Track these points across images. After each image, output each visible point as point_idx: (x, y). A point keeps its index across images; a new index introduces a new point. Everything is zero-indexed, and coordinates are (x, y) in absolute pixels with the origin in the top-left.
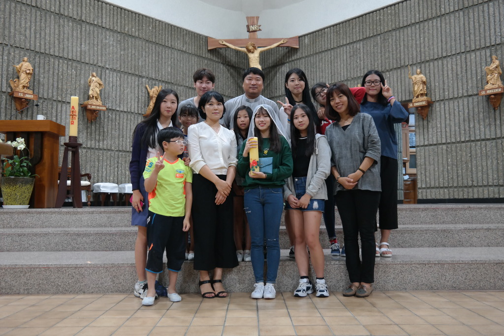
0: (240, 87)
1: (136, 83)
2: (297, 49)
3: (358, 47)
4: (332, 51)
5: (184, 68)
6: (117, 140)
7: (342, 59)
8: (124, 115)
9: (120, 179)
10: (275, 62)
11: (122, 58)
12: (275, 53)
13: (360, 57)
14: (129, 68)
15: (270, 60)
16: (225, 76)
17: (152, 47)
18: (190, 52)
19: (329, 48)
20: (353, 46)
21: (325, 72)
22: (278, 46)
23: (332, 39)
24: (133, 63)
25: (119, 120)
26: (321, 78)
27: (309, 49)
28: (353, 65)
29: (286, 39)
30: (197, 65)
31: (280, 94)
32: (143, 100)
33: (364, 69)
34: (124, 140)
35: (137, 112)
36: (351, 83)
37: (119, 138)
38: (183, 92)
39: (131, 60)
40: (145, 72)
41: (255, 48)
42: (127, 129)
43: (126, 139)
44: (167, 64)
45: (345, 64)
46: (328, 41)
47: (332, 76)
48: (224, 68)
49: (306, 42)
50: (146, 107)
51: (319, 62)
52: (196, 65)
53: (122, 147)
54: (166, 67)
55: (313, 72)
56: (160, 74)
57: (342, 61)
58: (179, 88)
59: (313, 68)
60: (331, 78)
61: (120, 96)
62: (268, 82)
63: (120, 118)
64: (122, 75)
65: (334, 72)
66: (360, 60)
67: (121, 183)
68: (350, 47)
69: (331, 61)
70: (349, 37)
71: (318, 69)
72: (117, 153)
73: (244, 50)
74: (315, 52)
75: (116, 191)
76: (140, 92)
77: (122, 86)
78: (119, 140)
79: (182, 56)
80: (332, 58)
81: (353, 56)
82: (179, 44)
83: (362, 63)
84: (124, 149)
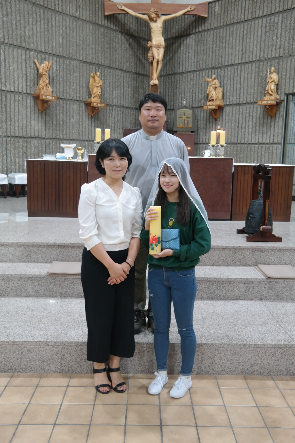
0: (139, 61)
1: (23, 57)
2: (205, 18)
3: (276, 21)
4: (246, 24)
5: (78, 38)
6: (4, 124)
7: (256, 34)
8: (10, 96)
9: (9, 167)
10: (180, 31)
11: (5, 26)
12: (180, 21)
13: (277, 34)
14: (14, 39)
15: (174, 30)
16: (123, 47)
17: (40, 12)
18: (84, 18)
19: (242, 20)
20: (270, 19)
21: (235, 49)
22: (184, 14)
23: (247, 9)
24: (19, 32)
25: (6, 101)
26: (230, 55)
27: (219, 19)
28: (268, 42)
29: (193, 5)
30: (92, 34)
31: (184, 71)
32: (32, 78)
33: (280, 48)
34: (13, 124)
35: (25, 92)
36: (263, 65)
37: (6, 122)
38: (76, 67)
39: (16, 29)
40: (33, 43)
41: (158, 16)
42: (15, 112)
43: (15, 122)
44: (57, 33)
45: (259, 41)
46: (241, 10)
47: (242, 54)
48: (123, 37)
49: (217, 10)
50: (36, 86)
51: (229, 37)
52: (90, 34)
53: (11, 132)
54: (57, 38)
55: (222, 47)
56: (50, 46)
57: (255, 37)
58: (72, 62)
59: (223, 42)
60: (242, 56)
61: (5, 73)
62: (171, 55)
63: (6, 99)
64: (7, 48)
65: (246, 50)
66: (277, 38)
67: (11, 173)
68: (266, 21)
69: (243, 36)
70: (267, 7)
71: (227, 45)
72: (5, 139)
73: (146, 17)
74: (225, 24)
75: (6, 182)
76: (28, 69)
77: (7, 60)
78: (6, 125)
79: (75, 24)
80: (245, 32)
81: (269, 32)
82: (71, 9)
83: (278, 41)
84: (13, 134)
